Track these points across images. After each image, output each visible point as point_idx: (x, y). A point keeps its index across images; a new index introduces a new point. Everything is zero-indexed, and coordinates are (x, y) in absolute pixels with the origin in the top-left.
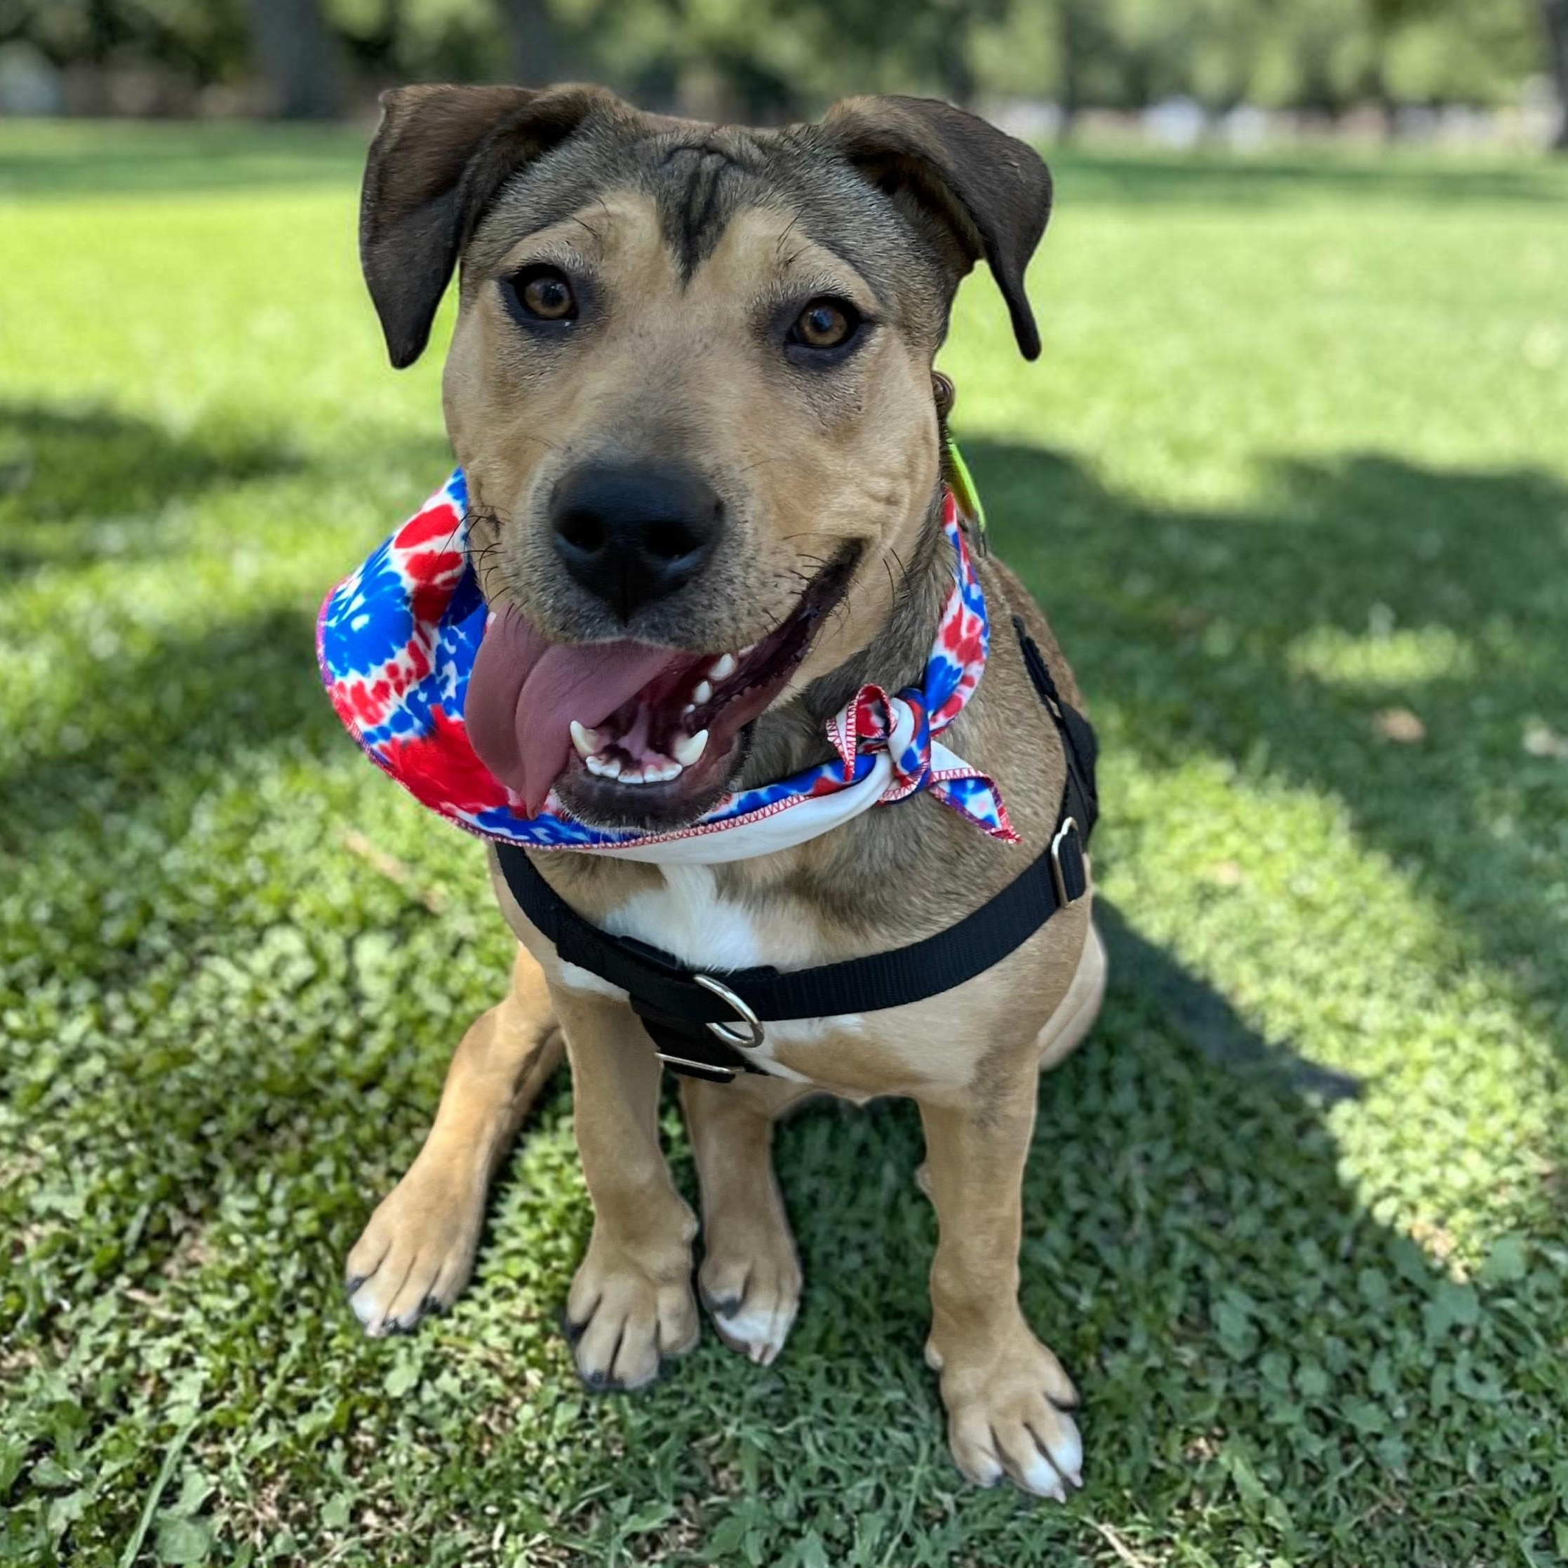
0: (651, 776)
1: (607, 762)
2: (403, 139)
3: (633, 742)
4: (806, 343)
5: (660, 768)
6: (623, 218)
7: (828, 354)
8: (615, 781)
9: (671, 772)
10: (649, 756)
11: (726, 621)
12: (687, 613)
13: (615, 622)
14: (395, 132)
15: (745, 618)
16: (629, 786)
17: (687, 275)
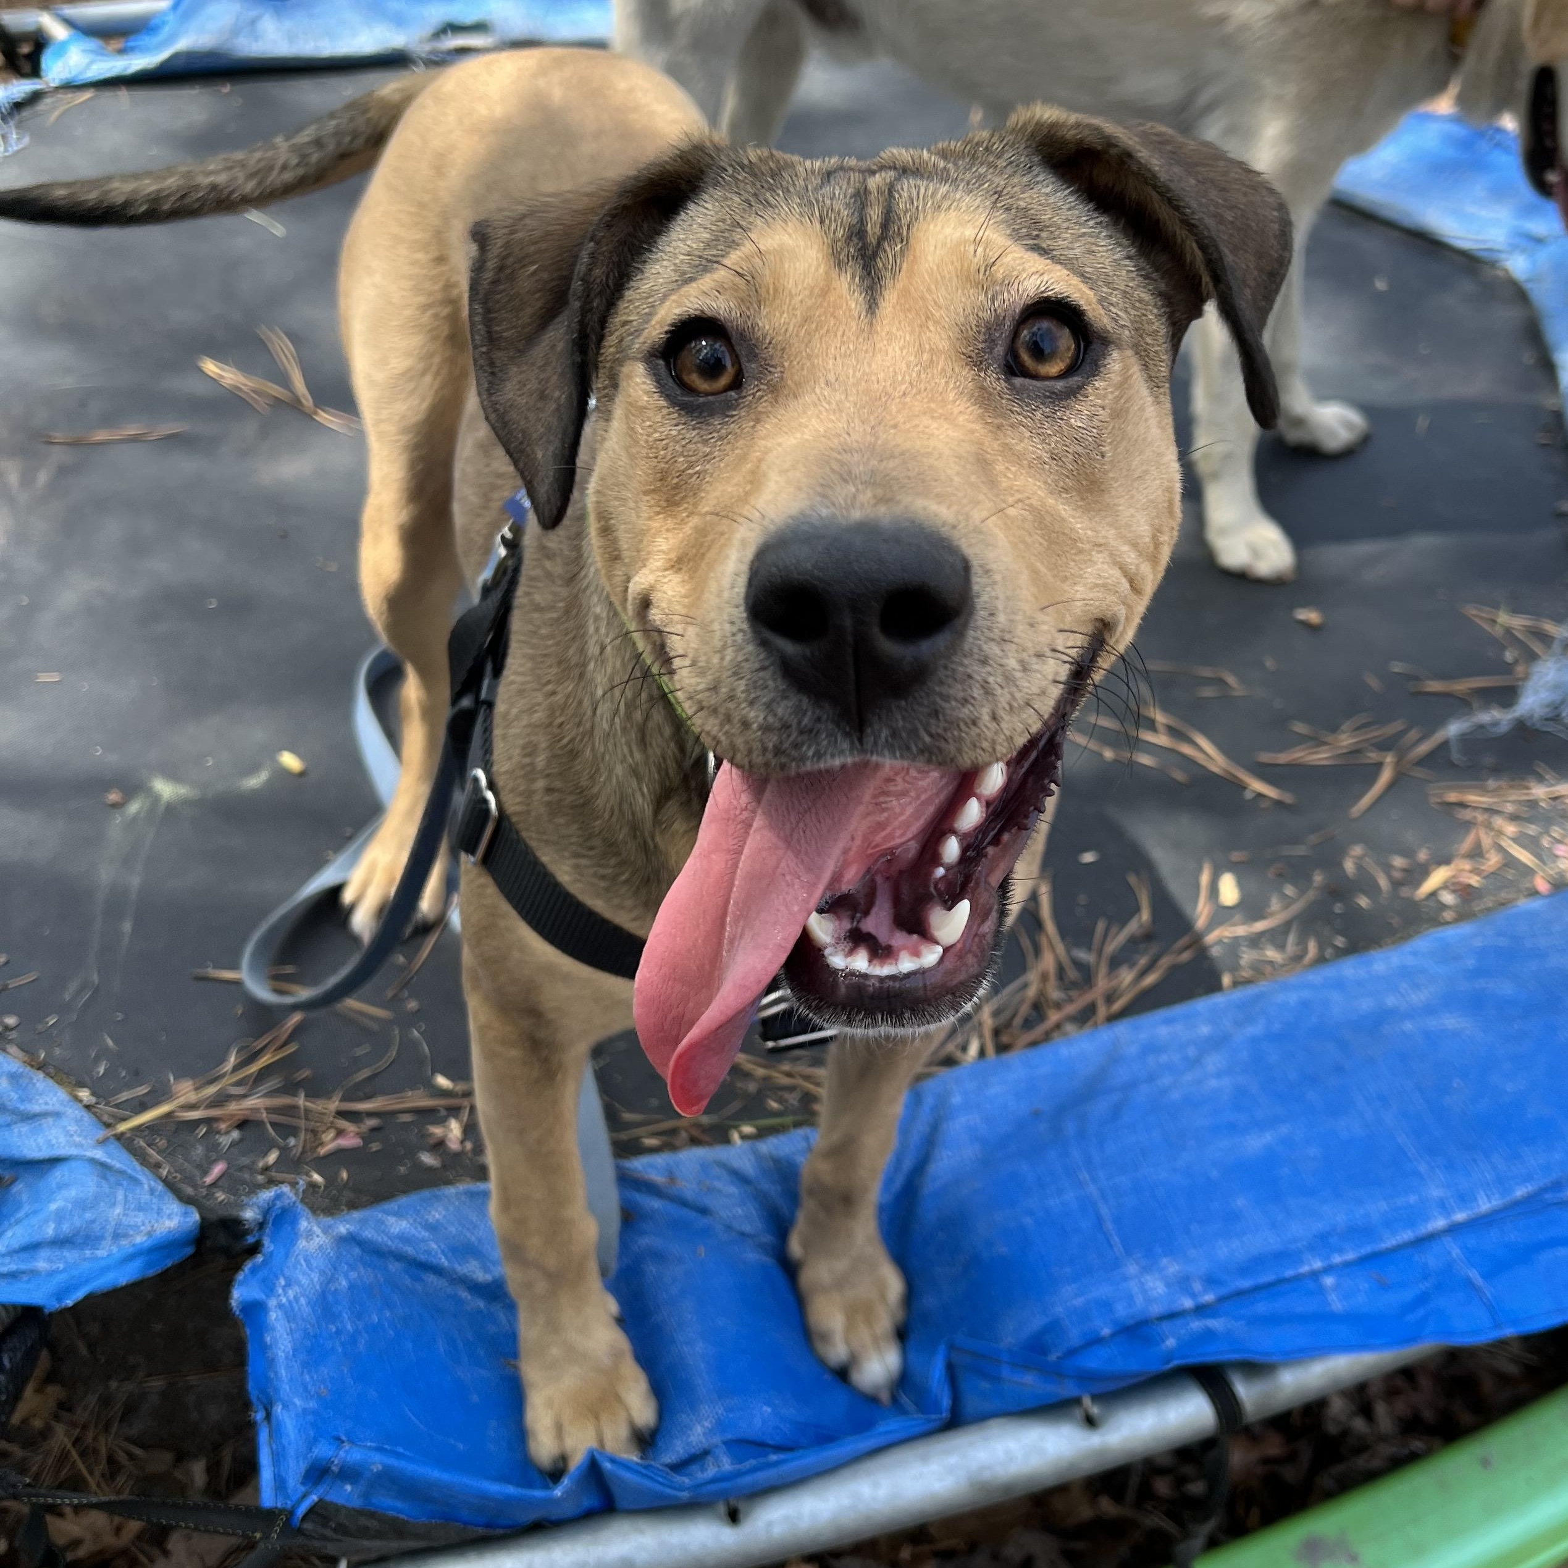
0: (906, 964)
1: (851, 953)
2: (501, 269)
3: (878, 922)
4: (1026, 374)
5: (916, 954)
6: (780, 253)
8: (865, 976)
9: (931, 956)
10: (899, 939)
11: (986, 718)
12: (936, 713)
13: (847, 735)
14: (491, 264)
15: (1006, 717)
16: (882, 979)
17: (872, 306)
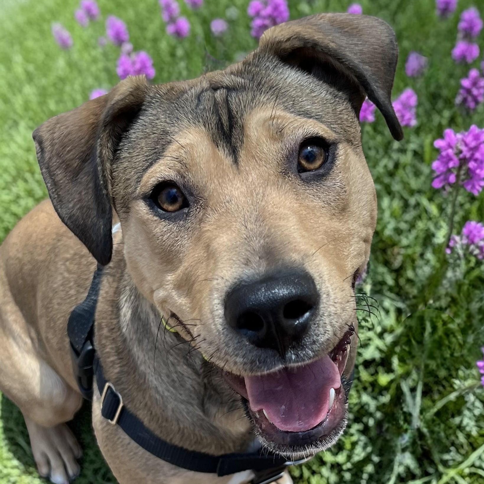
7: (321, 171)
